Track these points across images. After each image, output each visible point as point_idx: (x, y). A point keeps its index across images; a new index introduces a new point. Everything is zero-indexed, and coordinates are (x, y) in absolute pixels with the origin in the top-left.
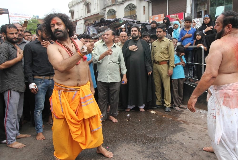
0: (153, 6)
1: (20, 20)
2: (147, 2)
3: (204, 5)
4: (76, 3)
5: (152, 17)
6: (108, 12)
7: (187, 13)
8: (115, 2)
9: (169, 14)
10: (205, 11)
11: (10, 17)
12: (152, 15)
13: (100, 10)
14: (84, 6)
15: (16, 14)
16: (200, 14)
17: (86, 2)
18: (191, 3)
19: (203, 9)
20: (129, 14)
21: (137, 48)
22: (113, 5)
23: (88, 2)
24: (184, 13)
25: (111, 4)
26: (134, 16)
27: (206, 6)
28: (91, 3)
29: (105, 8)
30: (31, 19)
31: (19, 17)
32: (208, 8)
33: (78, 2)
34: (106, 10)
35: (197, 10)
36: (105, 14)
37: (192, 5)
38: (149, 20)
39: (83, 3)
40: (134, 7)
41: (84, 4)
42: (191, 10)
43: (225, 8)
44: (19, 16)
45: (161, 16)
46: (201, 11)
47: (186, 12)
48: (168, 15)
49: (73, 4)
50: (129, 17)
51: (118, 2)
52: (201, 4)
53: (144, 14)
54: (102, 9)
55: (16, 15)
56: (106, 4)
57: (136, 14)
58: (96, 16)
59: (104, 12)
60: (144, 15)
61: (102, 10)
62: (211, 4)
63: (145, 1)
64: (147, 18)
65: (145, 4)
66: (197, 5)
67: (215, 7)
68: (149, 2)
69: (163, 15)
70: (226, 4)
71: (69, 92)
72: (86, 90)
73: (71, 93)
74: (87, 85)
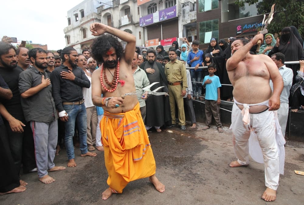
2: (143, 28)
3: (194, 30)
4: (72, 28)
5: (147, 42)
9: (163, 39)
10: (194, 36)
12: (148, 40)
14: (80, 31)
16: (191, 39)
17: (82, 27)
18: (183, 29)
19: (193, 34)
21: (155, 71)
23: (84, 28)
24: (177, 38)
27: (196, 31)
28: (87, 29)
32: (198, 34)
33: (74, 27)
35: (188, 35)
37: (183, 31)
38: (145, 44)
39: (79, 29)
41: (81, 30)
42: (183, 35)
43: (212, 33)
46: (191, 36)
47: (178, 37)
48: (162, 39)
49: (69, 29)
52: (191, 30)
53: (140, 38)
60: (140, 40)
62: (200, 30)
63: (141, 27)
64: (143, 43)
65: (141, 30)
66: (187, 31)
67: (204, 33)
68: (144, 28)
69: (157, 40)
70: (214, 30)
71: (115, 119)
72: (131, 117)
73: (116, 120)
74: (133, 111)
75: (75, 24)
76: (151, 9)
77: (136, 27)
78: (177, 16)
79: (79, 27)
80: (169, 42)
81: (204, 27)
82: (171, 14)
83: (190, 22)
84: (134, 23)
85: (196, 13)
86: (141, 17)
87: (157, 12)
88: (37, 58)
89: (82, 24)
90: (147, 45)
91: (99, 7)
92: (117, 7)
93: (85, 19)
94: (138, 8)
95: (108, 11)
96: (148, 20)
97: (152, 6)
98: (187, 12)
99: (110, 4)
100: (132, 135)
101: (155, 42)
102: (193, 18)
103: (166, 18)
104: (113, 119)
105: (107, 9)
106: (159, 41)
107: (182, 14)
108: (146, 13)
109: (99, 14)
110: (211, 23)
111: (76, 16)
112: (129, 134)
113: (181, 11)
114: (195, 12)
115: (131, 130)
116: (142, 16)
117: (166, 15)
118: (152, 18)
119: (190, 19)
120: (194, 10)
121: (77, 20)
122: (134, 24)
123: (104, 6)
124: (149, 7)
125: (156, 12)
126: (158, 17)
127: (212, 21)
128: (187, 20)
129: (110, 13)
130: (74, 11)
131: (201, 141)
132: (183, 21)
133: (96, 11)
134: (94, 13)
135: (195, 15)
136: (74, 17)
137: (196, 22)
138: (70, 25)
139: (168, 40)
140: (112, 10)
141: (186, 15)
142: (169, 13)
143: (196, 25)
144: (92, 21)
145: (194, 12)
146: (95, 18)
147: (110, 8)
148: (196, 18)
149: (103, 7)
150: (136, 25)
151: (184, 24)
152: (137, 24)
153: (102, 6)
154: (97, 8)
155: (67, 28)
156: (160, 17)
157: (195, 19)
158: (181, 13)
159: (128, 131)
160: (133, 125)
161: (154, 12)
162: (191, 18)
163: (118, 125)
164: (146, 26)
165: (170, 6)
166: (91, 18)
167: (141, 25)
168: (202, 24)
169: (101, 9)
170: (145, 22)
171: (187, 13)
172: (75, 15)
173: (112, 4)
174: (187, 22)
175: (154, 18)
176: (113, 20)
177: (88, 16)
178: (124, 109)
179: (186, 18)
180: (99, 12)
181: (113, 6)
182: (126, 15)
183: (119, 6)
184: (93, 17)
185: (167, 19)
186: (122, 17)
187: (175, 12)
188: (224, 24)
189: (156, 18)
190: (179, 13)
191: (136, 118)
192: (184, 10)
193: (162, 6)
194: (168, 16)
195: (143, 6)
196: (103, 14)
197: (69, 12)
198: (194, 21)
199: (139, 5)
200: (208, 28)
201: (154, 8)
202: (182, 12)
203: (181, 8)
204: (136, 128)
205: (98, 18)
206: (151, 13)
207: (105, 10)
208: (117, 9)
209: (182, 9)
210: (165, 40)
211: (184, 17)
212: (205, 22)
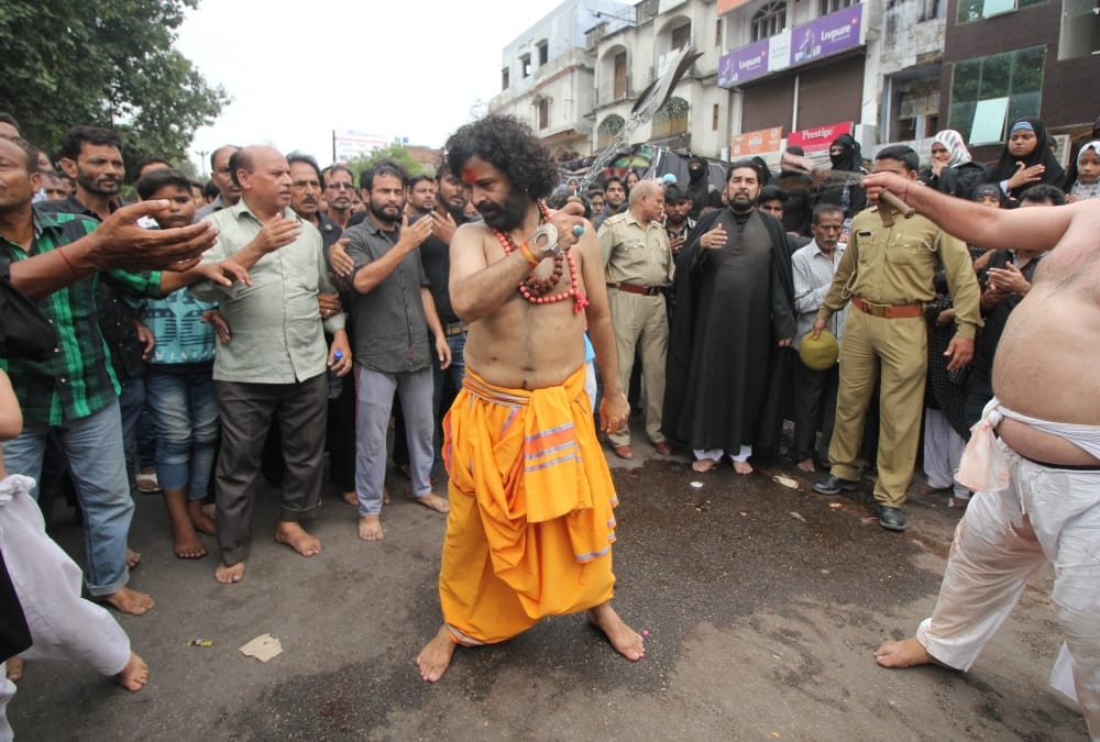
0: (744, 103)
1: (362, 149)
2: (727, 92)
3: (928, 95)
4: (510, 99)
5: (739, 139)
6: (603, 123)
7: (865, 126)
8: (625, 94)
9: (798, 129)
10: (928, 118)
11: (337, 142)
12: (743, 132)
13: (579, 120)
14: (534, 108)
15: (351, 132)
16: (911, 128)
17: (539, 96)
18: (881, 89)
19: (922, 108)
20: (665, 129)
21: (726, 238)
22: (617, 103)
23: (543, 97)
24: (852, 124)
25: (611, 99)
26: (681, 137)
27: (935, 99)
28: (552, 99)
29: (595, 112)
30: (389, 145)
31: (357, 140)
32: (943, 106)
33: (516, 97)
34: (595, 120)
35: (899, 114)
36: (591, 131)
37: (882, 98)
38: (730, 148)
39: (531, 100)
40: (684, 107)
41: (534, 103)
42: (879, 115)
43: (1011, 103)
44: (359, 138)
45: (773, 135)
46: (913, 116)
47: (859, 122)
48: (794, 130)
49: (503, 102)
50: (666, 140)
51: (633, 93)
52: (915, 94)
53: (715, 127)
54: (585, 116)
55: (351, 136)
56: (597, 102)
57: (689, 129)
58: (567, 137)
59: (589, 126)
60: (716, 133)
61: (586, 120)
62: (955, 92)
63: (721, 87)
64: (725, 142)
65: (719, 97)
66: (899, 98)
67: (972, 103)
68: (732, 91)
69: (776, 132)
70: (1015, 92)
71: (495, 405)
72: (550, 407)
73: (499, 408)
74: (561, 388)
75: (520, 85)
76: (765, 24)
77: (705, 87)
78: (862, 42)
79: (531, 93)
80: (820, 140)
81: (973, 82)
82: (837, 37)
83: (912, 61)
84: (699, 74)
85: (944, 28)
86: (725, 53)
87: (787, 33)
88: (374, 190)
89: (540, 86)
90: (737, 150)
91: (594, 29)
92: (649, 24)
93: (551, 70)
94: (719, 22)
95: (619, 41)
96: (747, 64)
97: (769, 13)
98: (906, 26)
99: (627, 17)
100: (554, 471)
101: (767, 140)
102: (929, 48)
103: (817, 52)
104: (491, 405)
105: (616, 34)
106: (784, 136)
107: (883, 35)
108: (744, 39)
109: (592, 52)
110: (1007, 64)
111: (526, 61)
112: (542, 467)
113: (881, 22)
114: (942, 21)
115: (551, 454)
116: (730, 50)
117: (819, 42)
118: (763, 54)
119: (914, 52)
120: (934, 15)
121: (528, 72)
122: (700, 80)
123: (608, 23)
124: (759, 14)
125: (780, 31)
126: (789, 50)
127: (1014, 54)
128: (900, 58)
129: (627, 46)
130: (521, 47)
131: (918, 550)
132: (883, 60)
133: (582, 42)
134: (577, 48)
135: (939, 33)
136: (519, 64)
137: (939, 62)
138: (507, 91)
139: (818, 134)
140: (631, 35)
141: (902, 38)
142: (833, 35)
143: (939, 74)
144: (569, 76)
145: (936, 22)
146: (579, 64)
147: (625, 30)
148: (941, 45)
149: (604, 29)
150: (705, 82)
151: (888, 72)
152: (708, 77)
153: (602, 25)
154: (587, 33)
155: (499, 97)
156: (794, 50)
157: (937, 52)
158: (878, 32)
159: (540, 454)
160: (558, 435)
161: (773, 33)
162: (921, 48)
163: (504, 429)
164: (740, 83)
165: (836, 8)
166: (567, 64)
167: (721, 82)
168: (965, 69)
169: (598, 34)
170: (737, 69)
171: (903, 30)
172: (522, 58)
173: (633, 17)
174: (900, 64)
175: (771, 55)
176: (633, 70)
177: (557, 61)
178: (530, 378)
179: (898, 49)
180: (593, 44)
181: (636, 22)
182: (674, 48)
183: (655, 21)
184: (574, 62)
185: (822, 56)
186: (662, 58)
187: (856, 30)
188: (1069, 65)
189: (780, 53)
190: (870, 29)
191: (568, 414)
192: (893, 17)
193: (807, 10)
194: (827, 45)
195: (736, 15)
196: (602, 50)
197: (506, 50)
198: (932, 59)
199: (721, 11)
200: (989, 84)
201: (774, 20)
202: (883, 27)
203: (882, 13)
204: (569, 449)
205: (587, 65)
206: (764, 35)
207: (608, 38)
208: (648, 30)
209: (885, 14)
210: (806, 134)
211: (891, 42)
212: (982, 59)
